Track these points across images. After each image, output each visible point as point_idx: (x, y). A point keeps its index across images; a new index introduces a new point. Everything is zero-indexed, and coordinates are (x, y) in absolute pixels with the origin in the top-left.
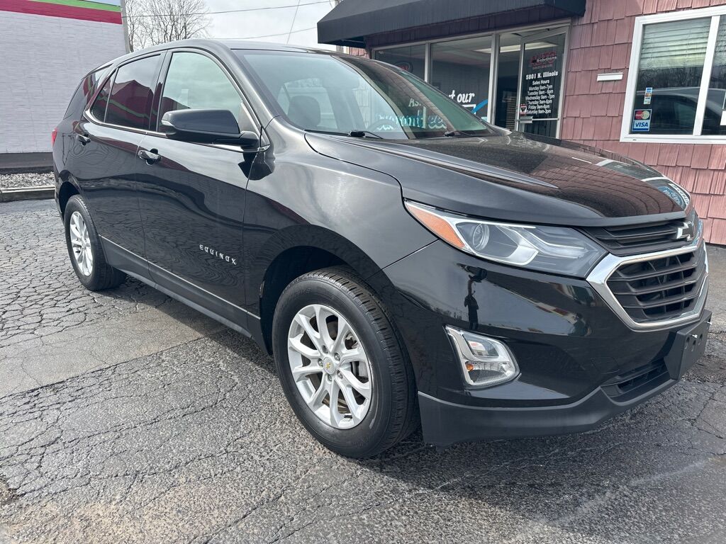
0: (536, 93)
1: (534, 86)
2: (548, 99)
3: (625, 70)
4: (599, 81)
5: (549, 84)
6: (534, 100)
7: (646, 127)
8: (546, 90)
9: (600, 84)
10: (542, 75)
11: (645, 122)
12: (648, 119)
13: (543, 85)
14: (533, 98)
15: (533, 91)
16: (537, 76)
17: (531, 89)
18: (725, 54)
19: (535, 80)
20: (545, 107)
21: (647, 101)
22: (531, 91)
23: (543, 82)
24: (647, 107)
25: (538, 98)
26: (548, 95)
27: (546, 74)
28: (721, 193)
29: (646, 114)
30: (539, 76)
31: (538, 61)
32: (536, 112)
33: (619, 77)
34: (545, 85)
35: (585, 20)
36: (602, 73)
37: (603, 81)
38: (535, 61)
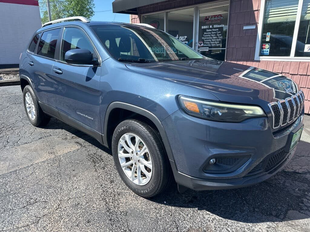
0: (209, 36)
1: (208, 32)
2: (218, 39)
3: (257, 24)
4: (244, 30)
5: (218, 31)
6: (208, 39)
7: (267, 53)
8: (216, 34)
9: (245, 31)
10: (213, 26)
11: (267, 50)
12: (268, 48)
13: (214, 31)
14: (207, 38)
15: (207, 34)
16: (209, 27)
17: (205, 33)
18: (309, 14)
19: (208, 29)
20: (216, 42)
21: (268, 39)
22: (205, 35)
24: (267, 42)
25: (211, 38)
26: (218, 36)
27: (215, 26)
28: (305, 87)
29: (267, 46)
30: (211, 27)
31: (210, 19)
32: (210, 45)
33: (254, 27)
34: (216, 31)
36: (245, 26)
37: (246, 30)
38: (208, 19)
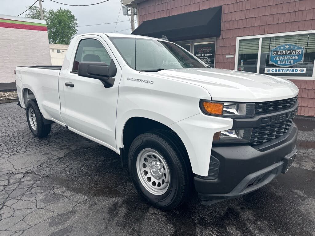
3: (234, 54)
4: (226, 58)
5: (208, 58)
8: (207, 60)
13: (205, 58)
16: (202, 55)
19: (201, 57)
23: (204, 57)
26: (208, 62)
27: (206, 55)
30: (203, 55)
31: (202, 50)
33: (232, 56)
34: (207, 58)
35: (221, 37)
36: (227, 55)
37: (228, 58)
38: (201, 50)
